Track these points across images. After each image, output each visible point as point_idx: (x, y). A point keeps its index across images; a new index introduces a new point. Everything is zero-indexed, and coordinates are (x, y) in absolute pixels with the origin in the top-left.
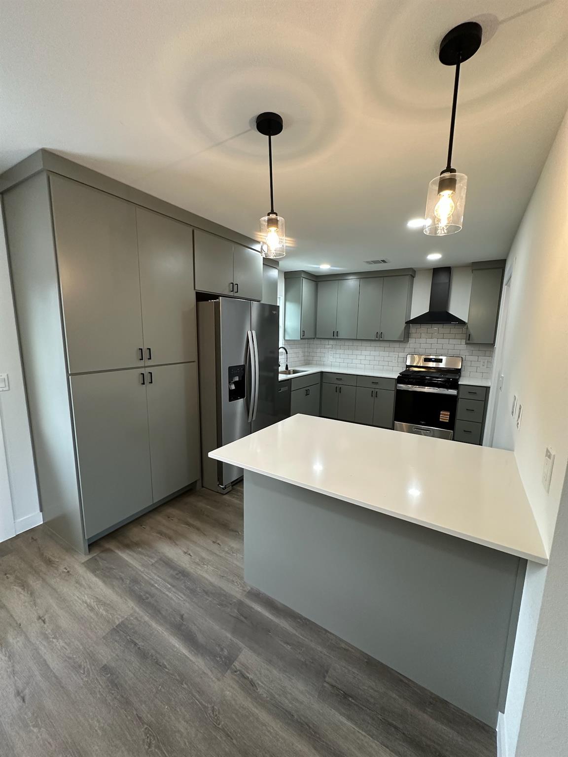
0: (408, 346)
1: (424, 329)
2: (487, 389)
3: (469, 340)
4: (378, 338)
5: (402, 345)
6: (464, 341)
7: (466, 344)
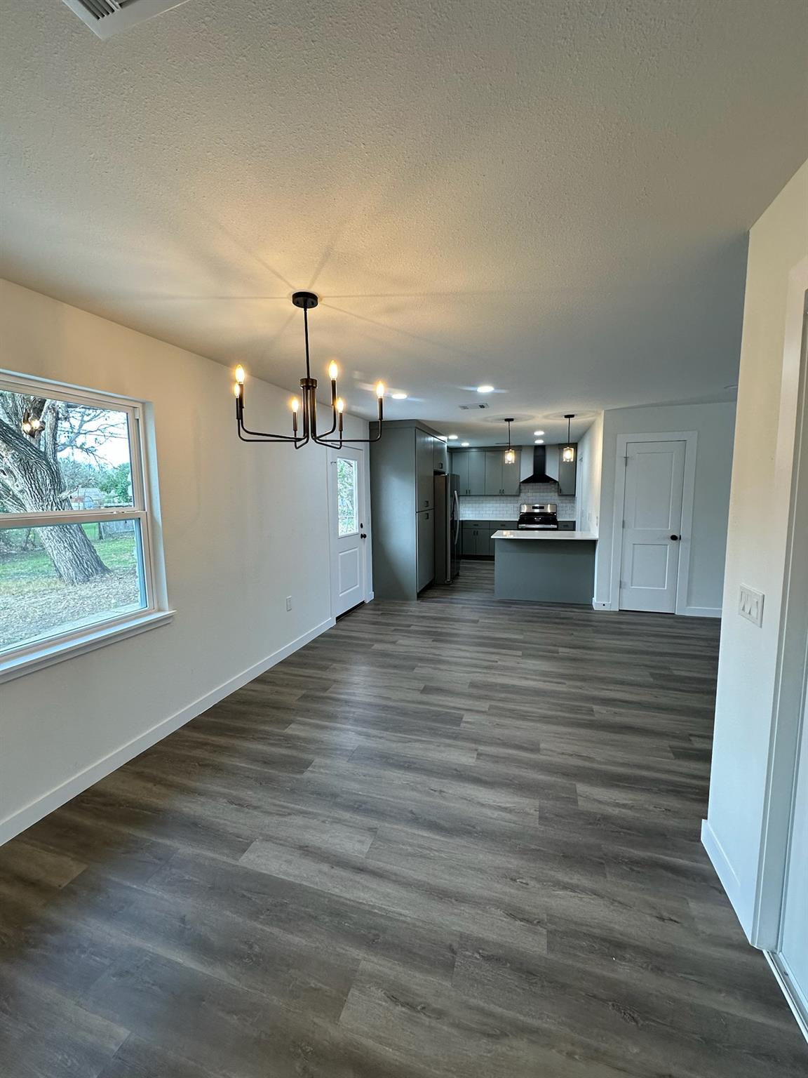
0: (520, 498)
1: (530, 486)
2: (575, 522)
3: (560, 493)
4: (502, 495)
5: (516, 498)
6: (556, 494)
7: (559, 495)
